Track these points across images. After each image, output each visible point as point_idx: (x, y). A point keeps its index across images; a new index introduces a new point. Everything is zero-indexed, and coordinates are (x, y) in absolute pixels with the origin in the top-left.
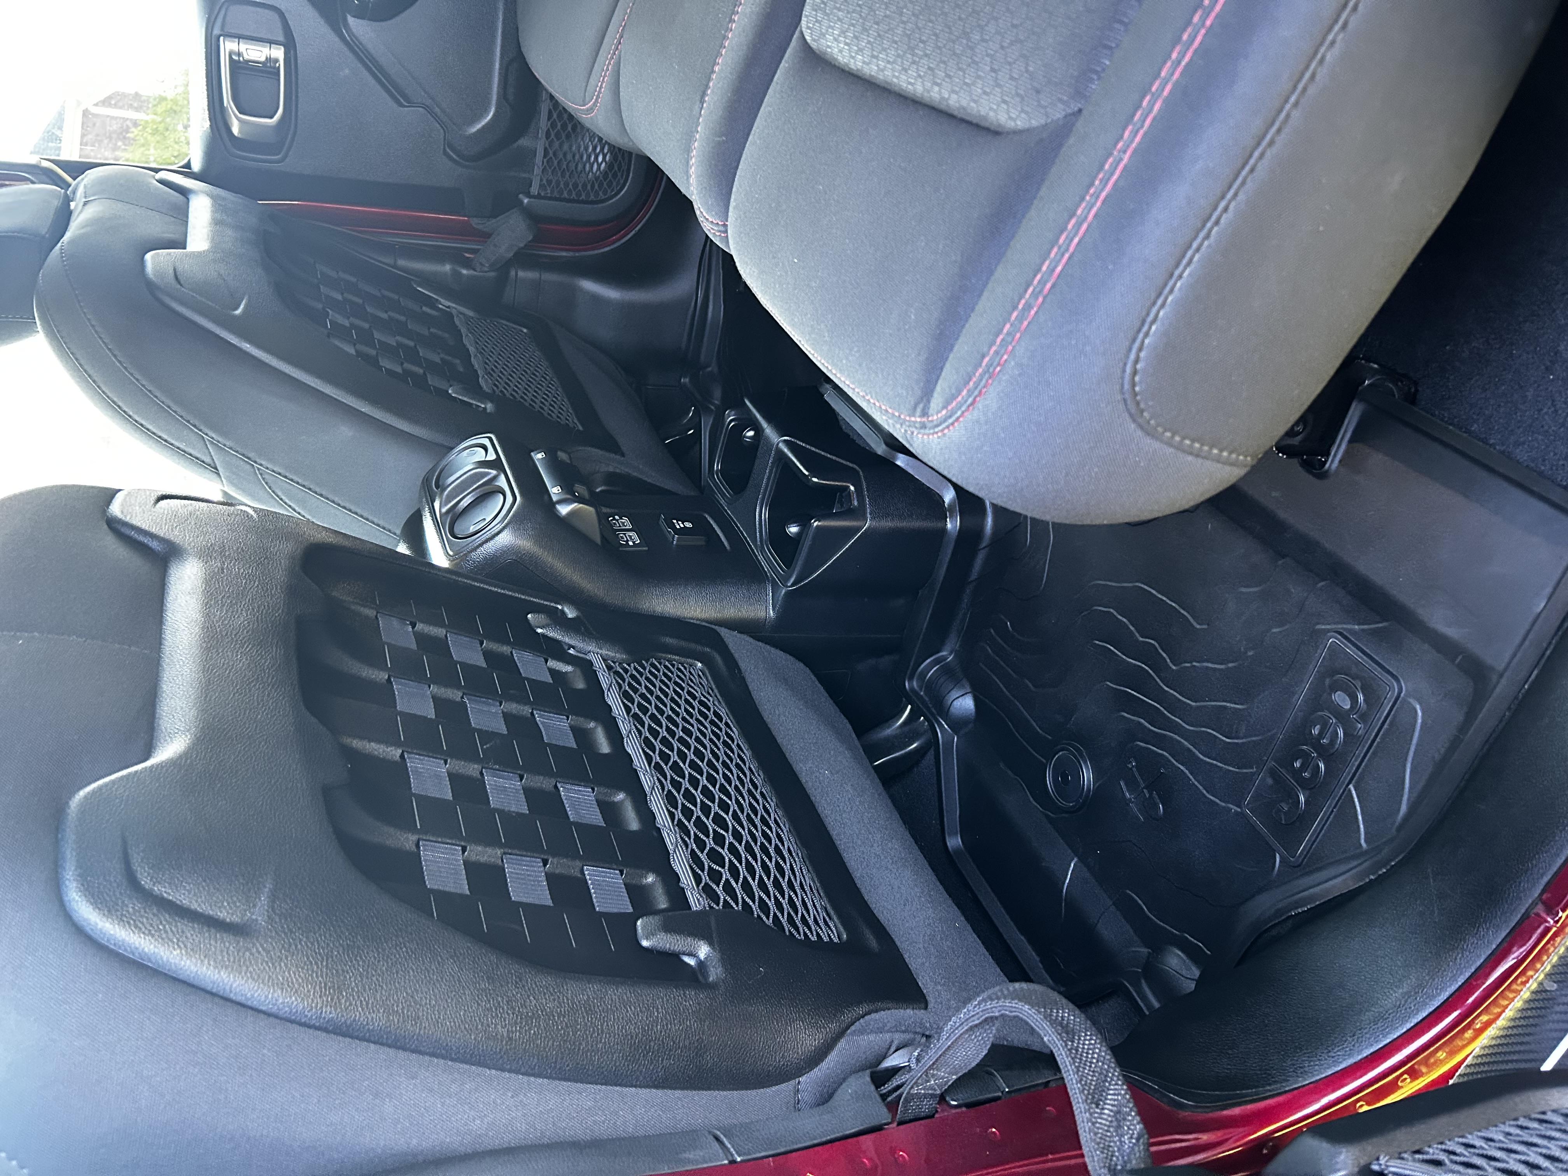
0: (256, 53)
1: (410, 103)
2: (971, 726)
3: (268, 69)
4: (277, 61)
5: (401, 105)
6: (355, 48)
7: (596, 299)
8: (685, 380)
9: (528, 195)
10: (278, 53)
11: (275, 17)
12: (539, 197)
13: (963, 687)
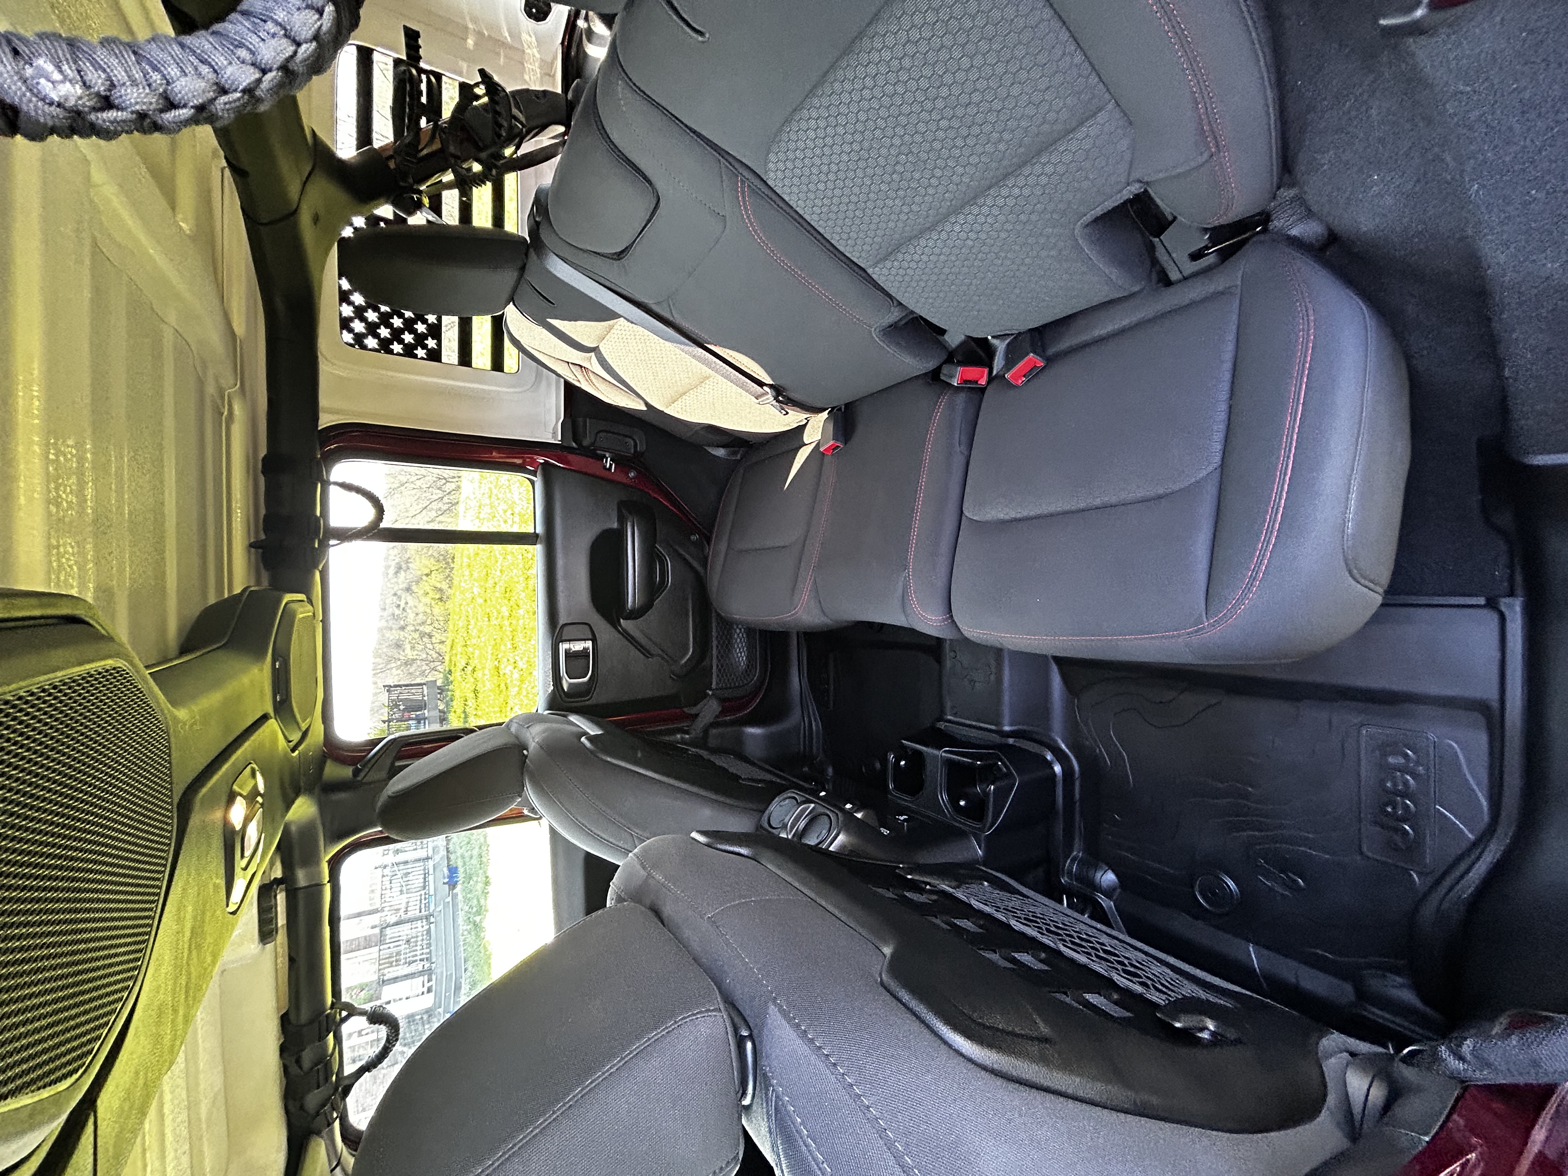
0: (578, 646)
1: (652, 655)
2: (1119, 890)
3: (584, 653)
4: (588, 648)
5: (648, 657)
6: (626, 634)
7: (752, 735)
8: (806, 769)
9: (711, 689)
10: (589, 644)
11: (587, 627)
12: (717, 689)
13: (1101, 868)
